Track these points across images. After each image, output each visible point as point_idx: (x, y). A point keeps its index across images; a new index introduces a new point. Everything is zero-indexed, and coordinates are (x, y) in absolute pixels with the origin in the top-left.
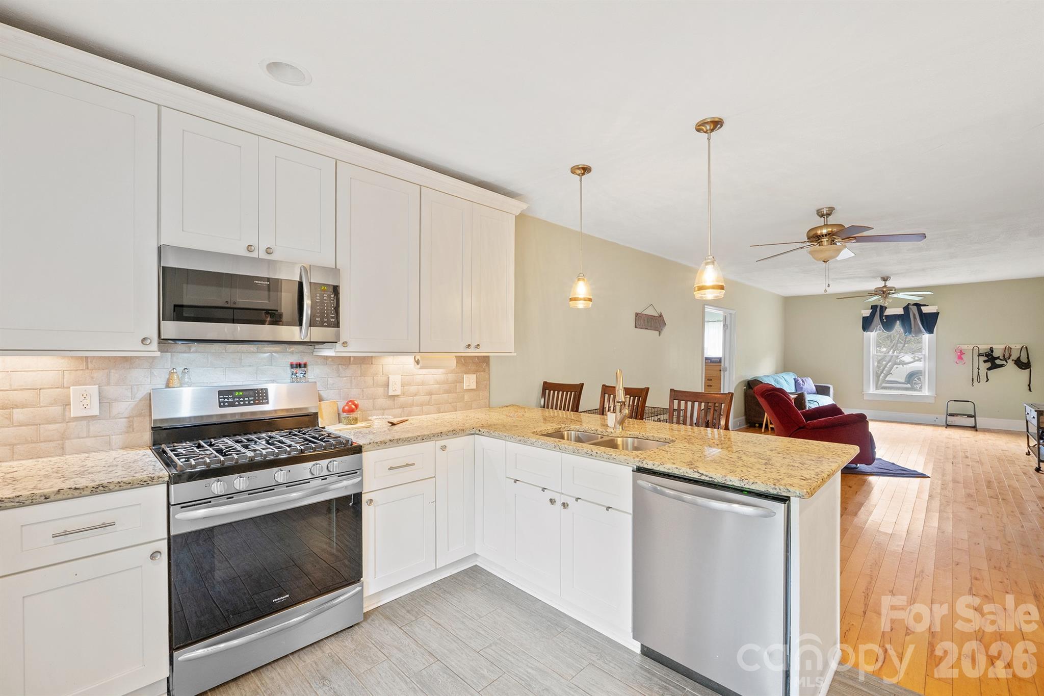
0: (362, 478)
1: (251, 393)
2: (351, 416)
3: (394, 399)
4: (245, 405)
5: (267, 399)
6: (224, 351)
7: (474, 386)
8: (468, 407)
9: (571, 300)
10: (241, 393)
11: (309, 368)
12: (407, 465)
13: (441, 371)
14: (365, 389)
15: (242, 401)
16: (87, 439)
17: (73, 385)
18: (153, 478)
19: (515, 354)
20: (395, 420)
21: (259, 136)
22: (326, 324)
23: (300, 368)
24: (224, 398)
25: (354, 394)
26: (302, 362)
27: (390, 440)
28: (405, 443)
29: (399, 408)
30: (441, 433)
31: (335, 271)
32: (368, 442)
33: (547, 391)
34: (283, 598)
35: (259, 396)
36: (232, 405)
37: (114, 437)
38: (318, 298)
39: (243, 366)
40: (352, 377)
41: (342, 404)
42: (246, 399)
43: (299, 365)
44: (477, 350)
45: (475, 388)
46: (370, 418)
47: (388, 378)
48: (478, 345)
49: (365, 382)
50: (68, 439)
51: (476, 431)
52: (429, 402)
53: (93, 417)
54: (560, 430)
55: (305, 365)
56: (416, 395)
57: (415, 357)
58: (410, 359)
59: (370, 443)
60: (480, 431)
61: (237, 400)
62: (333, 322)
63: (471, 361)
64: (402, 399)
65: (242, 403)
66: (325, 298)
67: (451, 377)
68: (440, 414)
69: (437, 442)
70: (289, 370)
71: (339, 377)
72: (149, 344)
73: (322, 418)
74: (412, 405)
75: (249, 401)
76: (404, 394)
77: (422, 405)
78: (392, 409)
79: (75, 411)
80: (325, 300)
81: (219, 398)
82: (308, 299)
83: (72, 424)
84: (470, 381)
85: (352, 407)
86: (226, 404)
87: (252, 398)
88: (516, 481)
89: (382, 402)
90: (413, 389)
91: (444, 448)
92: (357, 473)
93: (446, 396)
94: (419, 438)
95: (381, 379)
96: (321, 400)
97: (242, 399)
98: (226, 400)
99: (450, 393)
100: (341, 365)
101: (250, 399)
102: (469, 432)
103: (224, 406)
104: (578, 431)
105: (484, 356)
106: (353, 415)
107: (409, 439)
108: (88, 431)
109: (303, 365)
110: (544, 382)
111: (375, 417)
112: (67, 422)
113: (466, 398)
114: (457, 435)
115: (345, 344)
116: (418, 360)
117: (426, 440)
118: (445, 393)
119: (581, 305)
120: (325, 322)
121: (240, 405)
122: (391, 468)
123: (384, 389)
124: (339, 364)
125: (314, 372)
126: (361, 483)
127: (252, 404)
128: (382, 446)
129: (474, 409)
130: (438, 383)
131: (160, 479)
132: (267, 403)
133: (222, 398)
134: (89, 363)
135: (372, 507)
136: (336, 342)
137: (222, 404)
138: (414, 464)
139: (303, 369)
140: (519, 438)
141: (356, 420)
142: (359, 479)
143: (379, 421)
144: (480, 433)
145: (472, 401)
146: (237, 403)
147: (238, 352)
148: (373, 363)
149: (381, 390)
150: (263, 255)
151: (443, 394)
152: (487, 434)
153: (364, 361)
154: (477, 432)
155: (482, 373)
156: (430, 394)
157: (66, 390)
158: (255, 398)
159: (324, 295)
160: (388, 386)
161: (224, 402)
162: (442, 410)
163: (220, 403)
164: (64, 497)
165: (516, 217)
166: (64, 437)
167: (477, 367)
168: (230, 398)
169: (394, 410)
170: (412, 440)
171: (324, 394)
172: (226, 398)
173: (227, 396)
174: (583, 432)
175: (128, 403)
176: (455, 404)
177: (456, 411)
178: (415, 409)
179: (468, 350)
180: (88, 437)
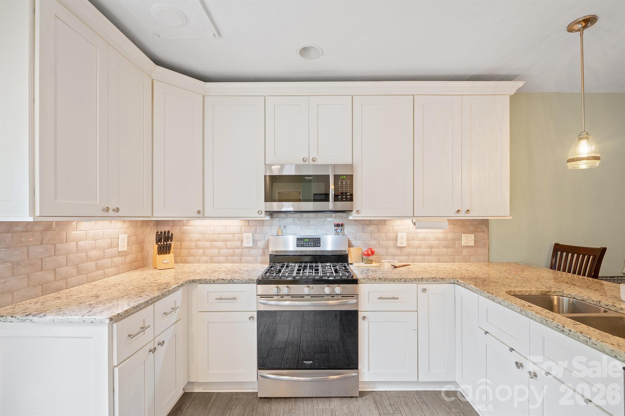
0: (358, 301)
1: (312, 240)
2: (368, 258)
3: (402, 250)
4: (308, 246)
5: (320, 244)
6: (301, 217)
7: (472, 244)
8: (466, 260)
9: (569, 161)
10: (307, 240)
11: (346, 227)
12: (394, 298)
13: (441, 231)
14: (380, 242)
15: (307, 244)
16: (249, 257)
17: (244, 233)
18: (250, 280)
19: (511, 218)
20: (397, 265)
21: (309, 96)
22: (345, 200)
23: (339, 226)
24: (299, 242)
25: (373, 243)
26: (341, 223)
27: (379, 278)
28: (391, 282)
29: (406, 256)
30: (422, 278)
31: (351, 166)
32: (363, 277)
33: (559, 253)
34: (309, 362)
35: (316, 242)
36: (303, 246)
37: (258, 257)
38: (339, 184)
39: (310, 225)
40: (372, 233)
41: (364, 249)
42: (310, 243)
43: (338, 225)
44: (468, 215)
45: (473, 245)
46: (382, 261)
47: (397, 234)
48: (468, 210)
49: (380, 236)
50: (243, 256)
51: (454, 281)
52: (430, 253)
53: (251, 247)
54: (548, 294)
55: (342, 225)
56: (419, 247)
57: (412, 220)
58: (409, 222)
59: (364, 279)
60: (458, 281)
61: (305, 243)
62: (349, 198)
63: (469, 224)
64: (408, 250)
65: (307, 245)
66: (344, 184)
67: (450, 236)
68: (439, 263)
69: (418, 285)
70: (334, 228)
71: (363, 232)
72: (260, 214)
73: (351, 258)
74: (415, 255)
75: (311, 244)
76: (409, 246)
77: (424, 255)
78: (400, 256)
79: (245, 244)
80: (344, 185)
81: (297, 242)
82: (332, 185)
83: (244, 250)
84: (468, 239)
85: (369, 253)
86: (300, 245)
87: (313, 243)
88: (486, 333)
89: (392, 250)
90: (417, 243)
91: (424, 290)
92: (354, 297)
93: (445, 250)
94: (402, 280)
95: (392, 235)
96: (350, 246)
97: (307, 243)
98: (300, 243)
99: (448, 248)
100: (365, 225)
101: (312, 243)
102: (449, 281)
103: (299, 246)
104: (574, 298)
105: (482, 219)
106: (371, 258)
107: (394, 280)
108: (249, 254)
109: (340, 225)
110: (555, 244)
111: (386, 261)
112: (243, 249)
113: (465, 252)
114: (437, 282)
115: (358, 212)
116: (415, 222)
117: (408, 282)
118: (444, 248)
119: (583, 165)
120: (344, 198)
121: (306, 246)
122: (380, 298)
123: (394, 242)
124: (363, 225)
125: (348, 230)
126: (357, 303)
127: (312, 246)
128: (373, 282)
129: (472, 262)
130: (437, 240)
131: (253, 281)
132: (320, 246)
133: (298, 242)
134: (250, 223)
135: (366, 321)
136: (352, 211)
137: (298, 245)
138: (398, 298)
139: (340, 228)
140: (488, 295)
141: (371, 262)
142: (356, 301)
143: (388, 264)
144: (458, 283)
145: (470, 256)
146: (305, 245)
147: (308, 218)
148: (386, 224)
149: (392, 243)
150: (311, 162)
151: (443, 248)
152: (463, 285)
153: (380, 223)
154: (456, 282)
155: (481, 233)
156: (431, 247)
157: (242, 234)
158: (314, 243)
159: (344, 182)
160: (397, 240)
161: (299, 244)
162: (441, 261)
163: (297, 244)
164: (220, 282)
165: (512, 97)
166: (241, 255)
167: (475, 228)
168: (302, 242)
169: (401, 257)
170: (397, 281)
171: (353, 243)
172: (300, 242)
173: (301, 242)
174: (581, 300)
175: (263, 242)
176: (454, 257)
177: (455, 262)
178: (418, 258)
179: (458, 215)
180: (249, 256)
